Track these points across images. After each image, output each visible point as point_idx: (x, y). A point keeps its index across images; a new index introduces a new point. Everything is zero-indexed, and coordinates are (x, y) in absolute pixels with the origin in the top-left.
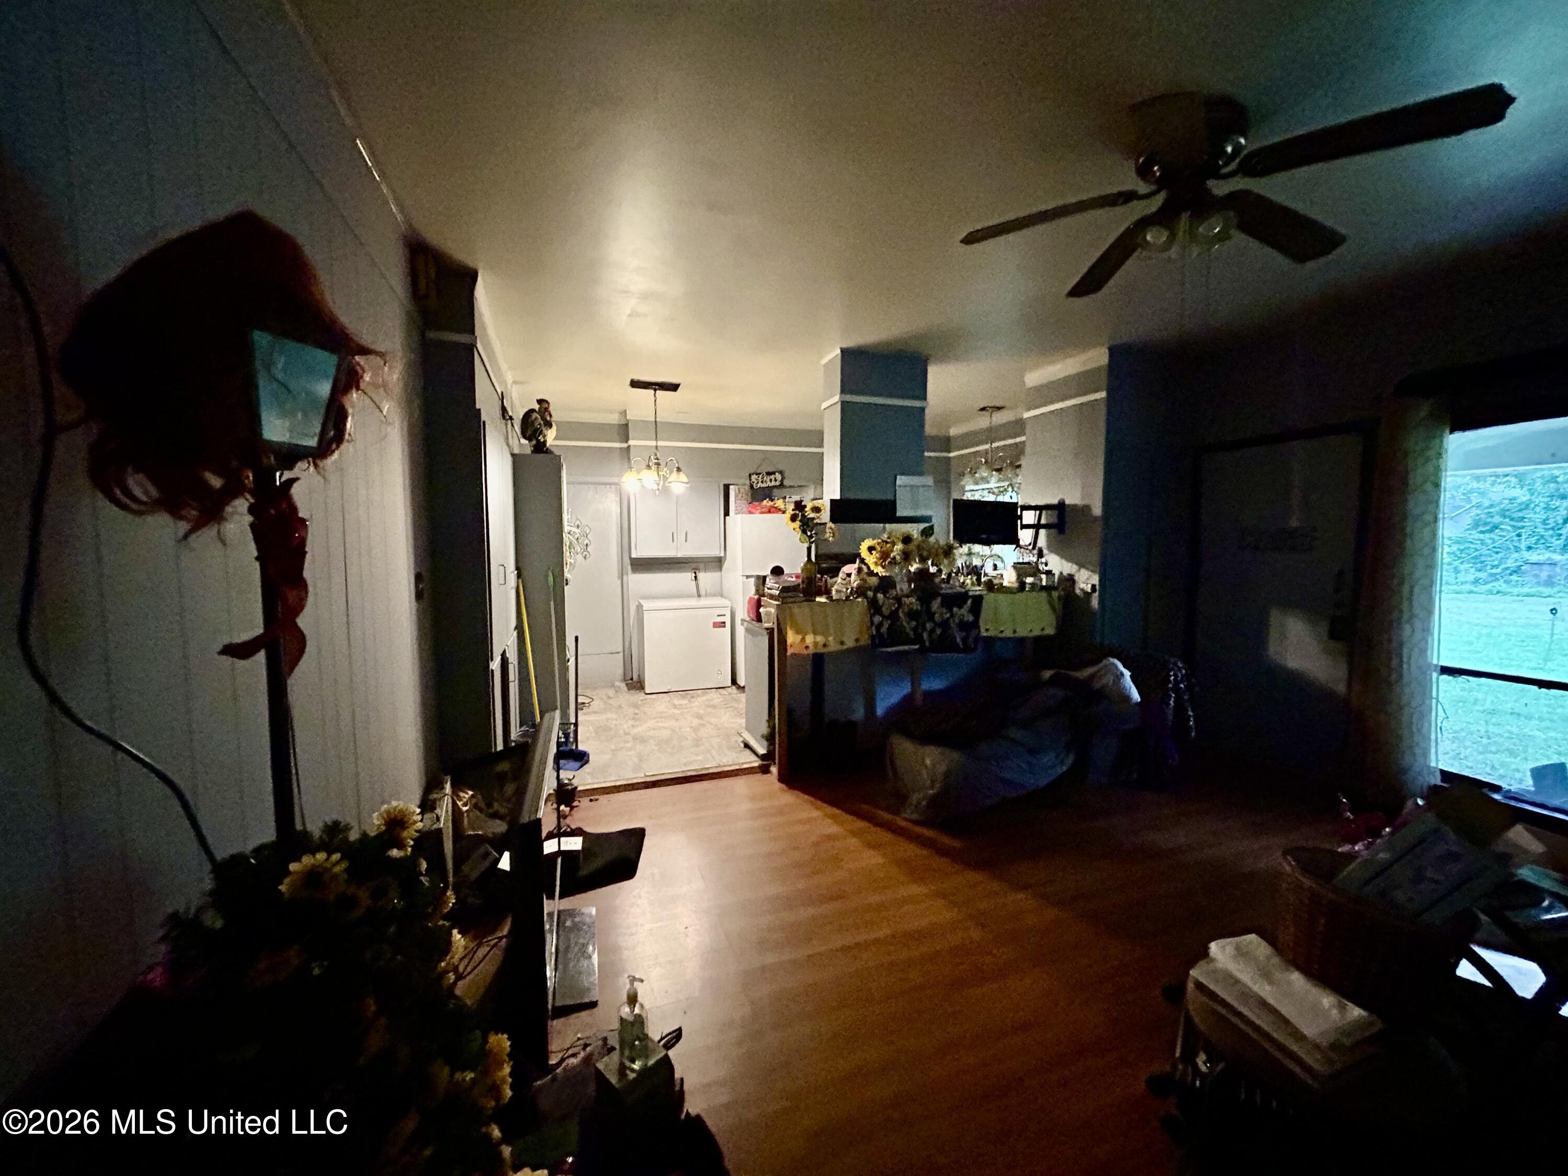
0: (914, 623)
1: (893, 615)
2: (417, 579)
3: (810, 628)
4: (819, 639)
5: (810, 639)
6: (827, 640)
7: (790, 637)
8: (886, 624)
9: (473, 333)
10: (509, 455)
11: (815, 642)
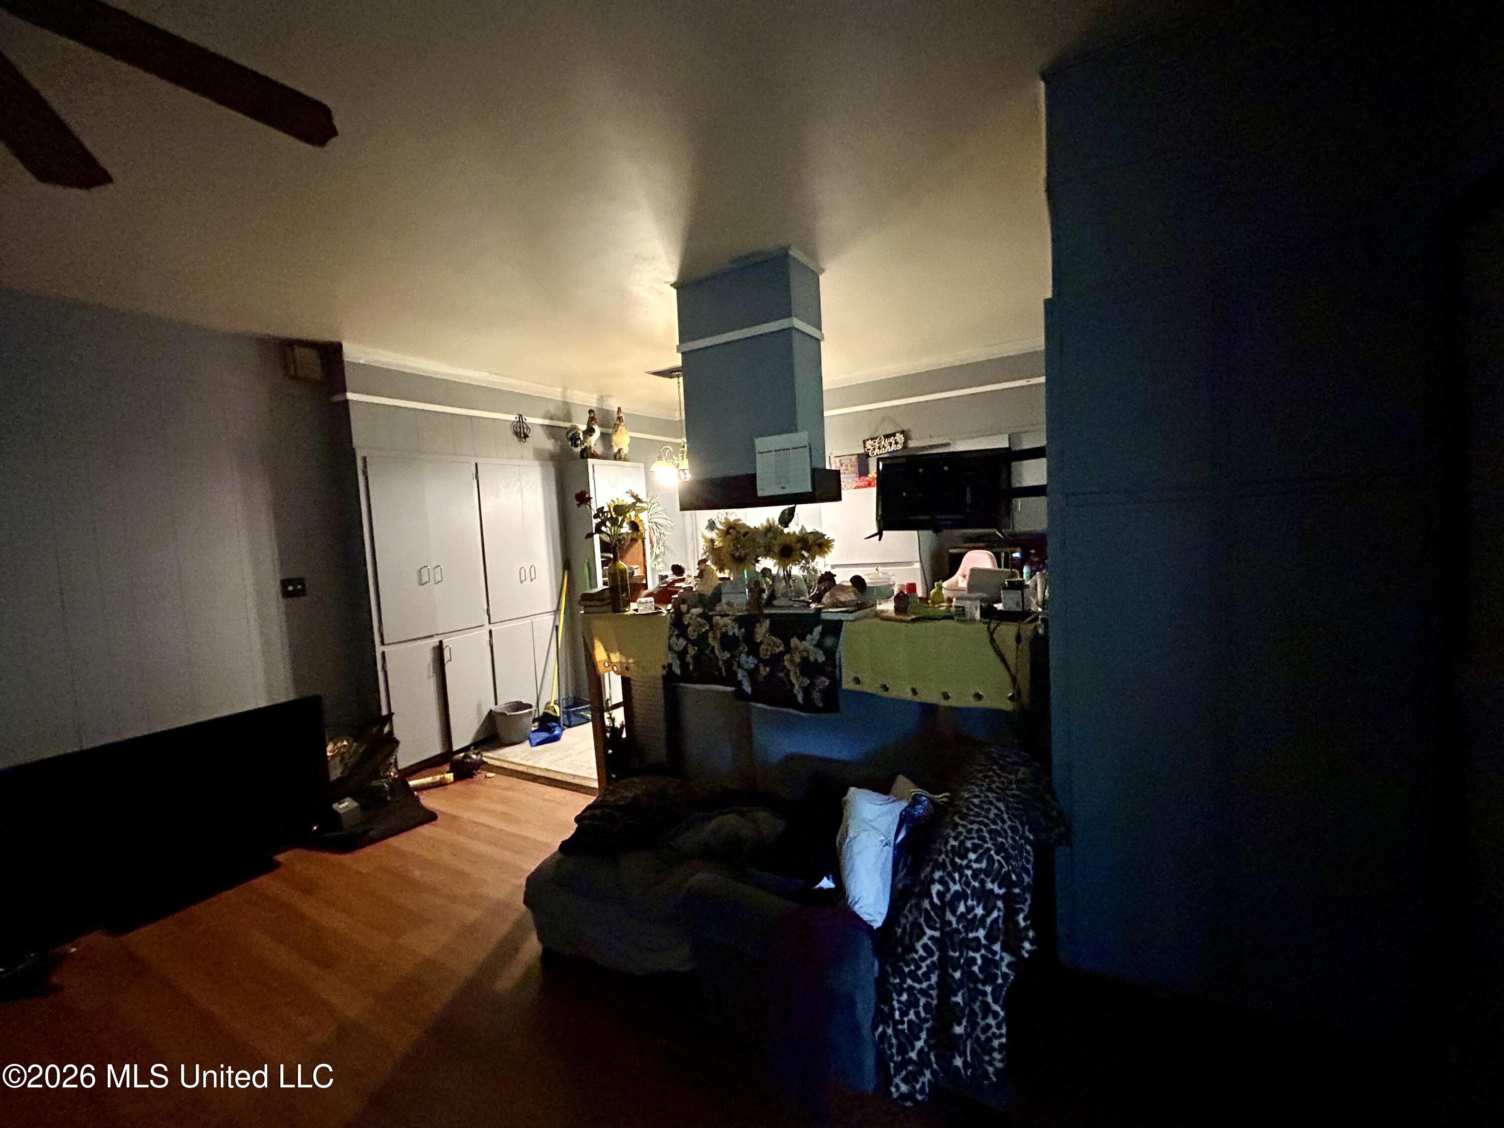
0: (727, 655)
1: (701, 641)
2: (284, 583)
3: (615, 645)
4: (624, 660)
5: (615, 658)
6: (628, 663)
7: (600, 654)
8: (692, 651)
9: (345, 391)
10: (542, 466)
11: (621, 662)
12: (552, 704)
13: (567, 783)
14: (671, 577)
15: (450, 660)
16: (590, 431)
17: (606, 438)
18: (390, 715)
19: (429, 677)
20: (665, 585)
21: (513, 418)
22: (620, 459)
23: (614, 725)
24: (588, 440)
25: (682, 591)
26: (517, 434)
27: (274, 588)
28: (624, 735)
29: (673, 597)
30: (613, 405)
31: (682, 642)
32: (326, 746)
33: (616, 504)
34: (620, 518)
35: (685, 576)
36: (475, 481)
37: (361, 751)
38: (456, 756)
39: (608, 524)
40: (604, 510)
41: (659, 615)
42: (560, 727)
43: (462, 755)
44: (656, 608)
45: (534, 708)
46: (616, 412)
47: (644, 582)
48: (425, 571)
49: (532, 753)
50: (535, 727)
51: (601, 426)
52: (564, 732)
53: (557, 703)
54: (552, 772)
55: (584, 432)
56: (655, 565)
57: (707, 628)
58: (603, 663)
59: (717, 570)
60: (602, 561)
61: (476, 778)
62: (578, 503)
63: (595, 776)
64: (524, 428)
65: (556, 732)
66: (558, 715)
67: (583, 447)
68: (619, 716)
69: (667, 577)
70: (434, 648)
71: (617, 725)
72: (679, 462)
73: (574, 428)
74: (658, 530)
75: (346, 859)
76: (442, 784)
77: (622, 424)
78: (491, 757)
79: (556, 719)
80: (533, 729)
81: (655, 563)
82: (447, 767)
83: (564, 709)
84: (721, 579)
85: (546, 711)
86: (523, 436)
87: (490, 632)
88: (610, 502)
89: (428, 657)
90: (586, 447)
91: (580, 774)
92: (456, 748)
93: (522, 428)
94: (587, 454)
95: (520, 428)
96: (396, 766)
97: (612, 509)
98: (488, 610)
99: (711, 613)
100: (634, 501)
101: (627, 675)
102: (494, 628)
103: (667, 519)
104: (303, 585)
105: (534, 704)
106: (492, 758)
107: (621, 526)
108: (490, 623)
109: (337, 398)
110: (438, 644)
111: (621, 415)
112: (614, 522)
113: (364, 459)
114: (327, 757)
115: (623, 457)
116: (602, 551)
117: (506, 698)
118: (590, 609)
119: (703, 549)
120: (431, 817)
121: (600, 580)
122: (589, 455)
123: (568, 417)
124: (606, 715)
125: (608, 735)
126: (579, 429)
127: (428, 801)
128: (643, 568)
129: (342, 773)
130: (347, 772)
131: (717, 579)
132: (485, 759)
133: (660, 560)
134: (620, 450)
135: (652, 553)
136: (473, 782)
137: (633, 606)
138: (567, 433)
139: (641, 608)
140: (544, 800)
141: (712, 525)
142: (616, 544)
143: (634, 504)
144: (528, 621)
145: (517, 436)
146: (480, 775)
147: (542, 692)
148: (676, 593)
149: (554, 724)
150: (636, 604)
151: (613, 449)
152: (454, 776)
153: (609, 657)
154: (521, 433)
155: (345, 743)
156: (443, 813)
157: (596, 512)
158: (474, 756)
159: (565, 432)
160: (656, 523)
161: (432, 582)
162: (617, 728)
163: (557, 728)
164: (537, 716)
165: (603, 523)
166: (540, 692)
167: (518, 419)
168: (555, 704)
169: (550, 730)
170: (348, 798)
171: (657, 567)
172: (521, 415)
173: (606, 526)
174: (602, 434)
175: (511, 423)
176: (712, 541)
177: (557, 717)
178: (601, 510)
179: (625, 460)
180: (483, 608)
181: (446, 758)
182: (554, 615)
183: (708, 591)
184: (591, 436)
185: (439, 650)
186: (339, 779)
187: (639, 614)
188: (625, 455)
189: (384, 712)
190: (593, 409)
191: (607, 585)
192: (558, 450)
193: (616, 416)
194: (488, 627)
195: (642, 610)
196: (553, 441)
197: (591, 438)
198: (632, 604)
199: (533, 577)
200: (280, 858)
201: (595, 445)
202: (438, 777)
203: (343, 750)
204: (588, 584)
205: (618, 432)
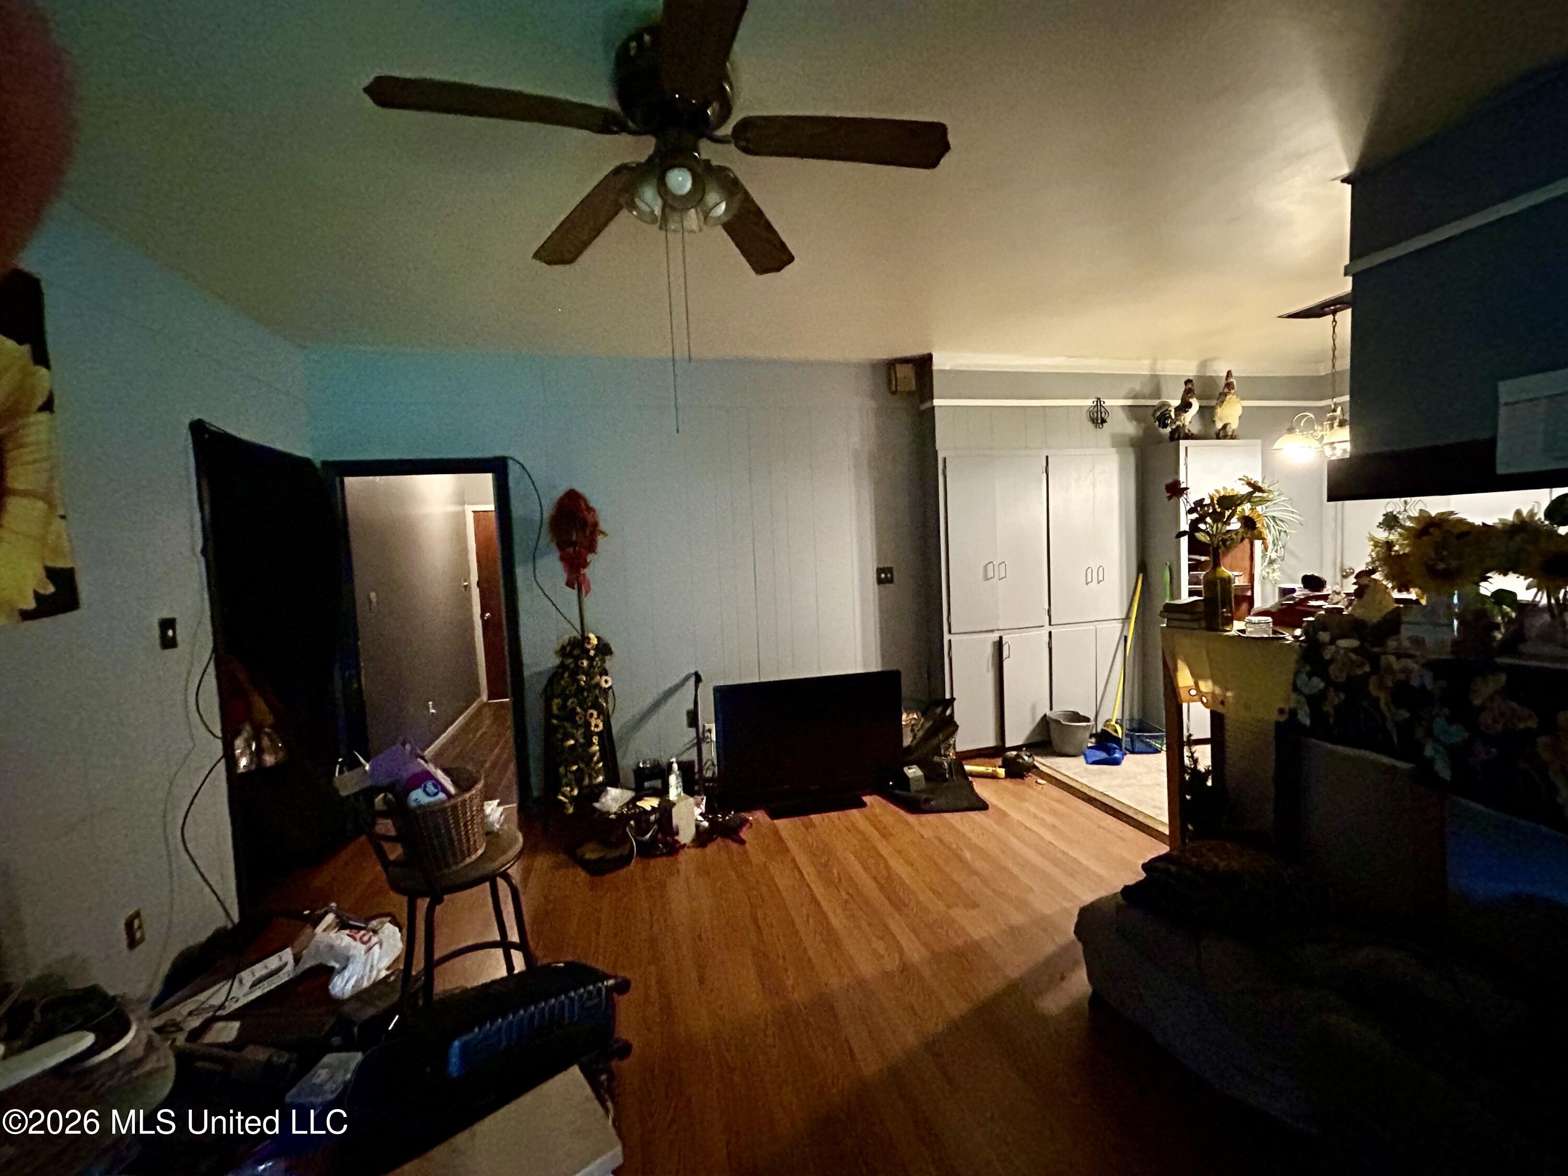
0: (1405, 715)
1: (1355, 687)
2: (879, 571)
3: (1207, 670)
4: (1218, 691)
5: (1206, 686)
6: (1225, 695)
7: (1184, 678)
8: (1335, 699)
9: (932, 398)
10: (1118, 452)
11: (1213, 694)
12: (1113, 723)
13: (1128, 817)
14: (1300, 592)
15: (1009, 657)
16: (1185, 406)
17: (1207, 413)
18: (953, 699)
19: (988, 670)
20: (1292, 602)
21: (1089, 402)
22: (1225, 437)
23: (1196, 767)
24: (1182, 418)
25: (1323, 612)
26: (1094, 421)
27: (872, 577)
28: (1209, 783)
29: (1304, 619)
30: (1219, 370)
31: (1318, 684)
32: (901, 715)
33: (1222, 494)
34: (1227, 513)
35: (1325, 592)
36: (1045, 475)
37: (927, 725)
38: (1008, 753)
39: (1208, 520)
40: (1204, 503)
41: (1281, 642)
42: (1121, 750)
43: (1014, 753)
44: (1274, 632)
45: (1092, 723)
46: (1225, 378)
47: (1249, 593)
48: (990, 567)
49: (1086, 770)
50: (1091, 742)
51: (1199, 398)
52: (1125, 757)
53: (1120, 722)
54: (1107, 798)
55: (1177, 409)
56: (1268, 573)
57: (1367, 669)
58: (1188, 690)
59: (1393, 588)
60: (1189, 565)
61: (1028, 780)
62: (1169, 494)
63: (1166, 819)
64: (1101, 413)
65: (1117, 755)
66: (1120, 737)
67: (1174, 427)
68: (1204, 757)
69: (1293, 591)
70: (994, 643)
71: (1202, 767)
72: (1324, 433)
73: (1165, 405)
74: (1276, 527)
75: (912, 818)
76: (993, 776)
77: (1233, 391)
78: (1044, 763)
79: (1118, 741)
80: (1090, 745)
81: (1267, 570)
82: (999, 761)
83: (1128, 732)
84: (1398, 601)
85: (1106, 728)
86: (1099, 421)
87: (1050, 633)
88: (1212, 492)
89: (989, 650)
90: (1178, 427)
91: (1146, 812)
92: (1008, 744)
93: (1099, 413)
94: (1179, 435)
95: (1097, 413)
96: (954, 748)
97: (1215, 502)
98: (1049, 611)
99: (1376, 649)
100: (1251, 490)
101: (1220, 709)
102: (1054, 630)
103: (1293, 512)
104: (892, 574)
105: (1092, 718)
106: (1044, 765)
107: (1227, 523)
108: (1050, 624)
109: (924, 407)
110: (998, 639)
111: (1232, 380)
112: (1218, 517)
113: (945, 459)
114: (902, 725)
115: (1230, 433)
116: (1190, 552)
117: (1062, 706)
118: (1175, 623)
119: (1370, 555)
120: (982, 806)
121: (1185, 587)
122: (1181, 435)
123: (1156, 394)
124: (1186, 753)
125: (1187, 777)
126: (1170, 406)
127: (982, 789)
128: (1247, 576)
129: (912, 742)
130: (915, 742)
131: (1390, 600)
132: (1037, 764)
133: (1276, 566)
134: (1225, 427)
135: (1264, 556)
136: (1023, 783)
137: (1238, 625)
138: (1155, 411)
139: (1249, 630)
140: (1099, 827)
141: (1390, 521)
142: (1218, 544)
143: (1251, 494)
144: (1091, 627)
145: (1093, 422)
146: (1031, 778)
147: (1102, 707)
148: (1312, 614)
149: (1115, 745)
150: (1244, 623)
151: (1215, 425)
152: (1006, 772)
153: (1196, 684)
154: (1098, 418)
155: (915, 716)
156: (994, 806)
157: (1193, 506)
158: (1026, 758)
159: (1151, 411)
160: (1274, 518)
161: (996, 578)
162: (1200, 772)
163: (1117, 751)
164: (1094, 732)
165: (1201, 519)
166: (1100, 707)
167: (1095, 403)
168: (1116, 723)
169: (1109, 751)
170: (915, 766)
171: (1271, 575)
172: (1099, 399)
173: (1206, 523)
174: (1200, 407)
175: (1087, 409)
176: (1389, 545)
177: (1119, 738)
178: (1200, 503)
179: (1232, 437)
180: (1044, 608)
181: (997, 751)
182: (1123, 623)
183: (1374, 616)
184: (1186, 412)
185: (999, 645)
186: (909, 747)
187: (1247, 637)
188: (1233, 431)
189: (948, 696)
190: (1191, 378)
191: (1201, 596)
192: (1141, 433)
193: (1223, 382)
194: (1048, 628)
195: (1251, 632)
196: (1135, 423)
197: (1185, 415)
198: (1235, 622)
199: (1101, 578)
200: (866, 799)
201: (1190, 422)
202: (990, 770)
203: (913, 722)
204: (1168, 593)
205: (1225, 402)
